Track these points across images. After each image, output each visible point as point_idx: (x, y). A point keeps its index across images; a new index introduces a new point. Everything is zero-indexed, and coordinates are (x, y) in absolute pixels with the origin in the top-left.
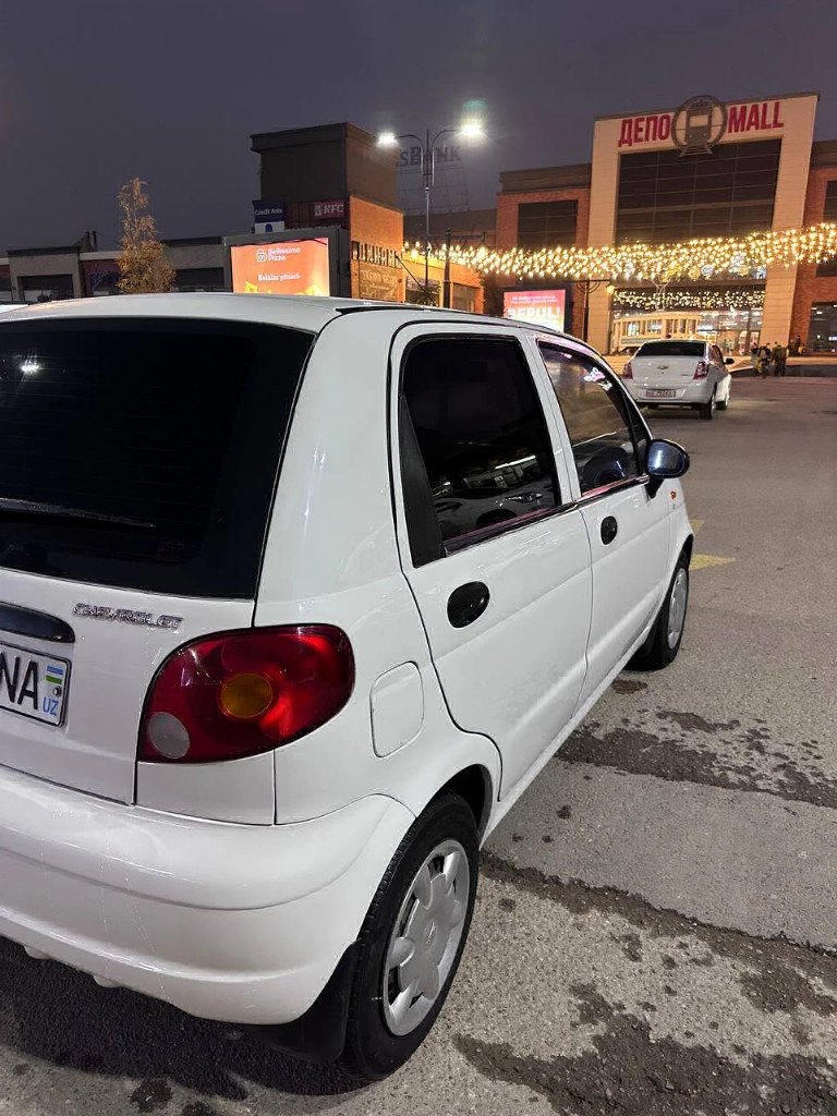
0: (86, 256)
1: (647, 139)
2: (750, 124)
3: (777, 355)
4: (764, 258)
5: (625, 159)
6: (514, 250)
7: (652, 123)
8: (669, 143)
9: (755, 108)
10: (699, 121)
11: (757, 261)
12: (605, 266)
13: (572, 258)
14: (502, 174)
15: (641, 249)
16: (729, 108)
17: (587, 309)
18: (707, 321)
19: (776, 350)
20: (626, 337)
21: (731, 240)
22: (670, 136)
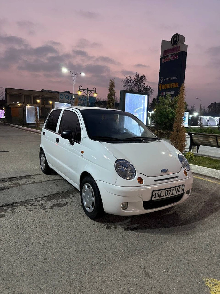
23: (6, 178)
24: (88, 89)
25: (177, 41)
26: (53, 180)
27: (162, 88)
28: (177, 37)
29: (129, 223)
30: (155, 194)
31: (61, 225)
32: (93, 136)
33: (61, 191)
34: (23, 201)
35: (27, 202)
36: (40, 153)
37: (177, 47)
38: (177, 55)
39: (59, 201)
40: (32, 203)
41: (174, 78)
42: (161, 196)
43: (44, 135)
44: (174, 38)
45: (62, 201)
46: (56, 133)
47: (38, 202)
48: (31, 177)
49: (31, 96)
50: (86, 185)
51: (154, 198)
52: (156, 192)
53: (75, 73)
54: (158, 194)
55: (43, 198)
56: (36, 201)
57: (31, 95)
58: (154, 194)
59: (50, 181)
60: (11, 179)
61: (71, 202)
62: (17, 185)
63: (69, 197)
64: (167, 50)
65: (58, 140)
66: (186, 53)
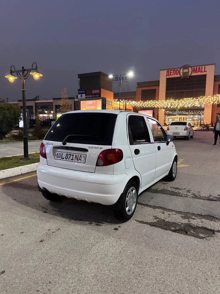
0: (37, 102)
1: (173, 75)
2: (198, 71)
3: (207, 126)
4: (203, 103)
5: (168, 80)
6: (140, 101)
7: (174, 71)
8: (178, 76)
9: (199, 68)
10: (186, 71)
11: (201, 103)
12: (163, 105)
13: (155, 103)
14: (137, 83)
15: (172, 101)
16: (193, 68)
17: (158, 115)
18: (190, 118)
19: (206, 125)
20: (169, 122)
21: (195, 98)
22: (179, 74)
43: (138, 154)
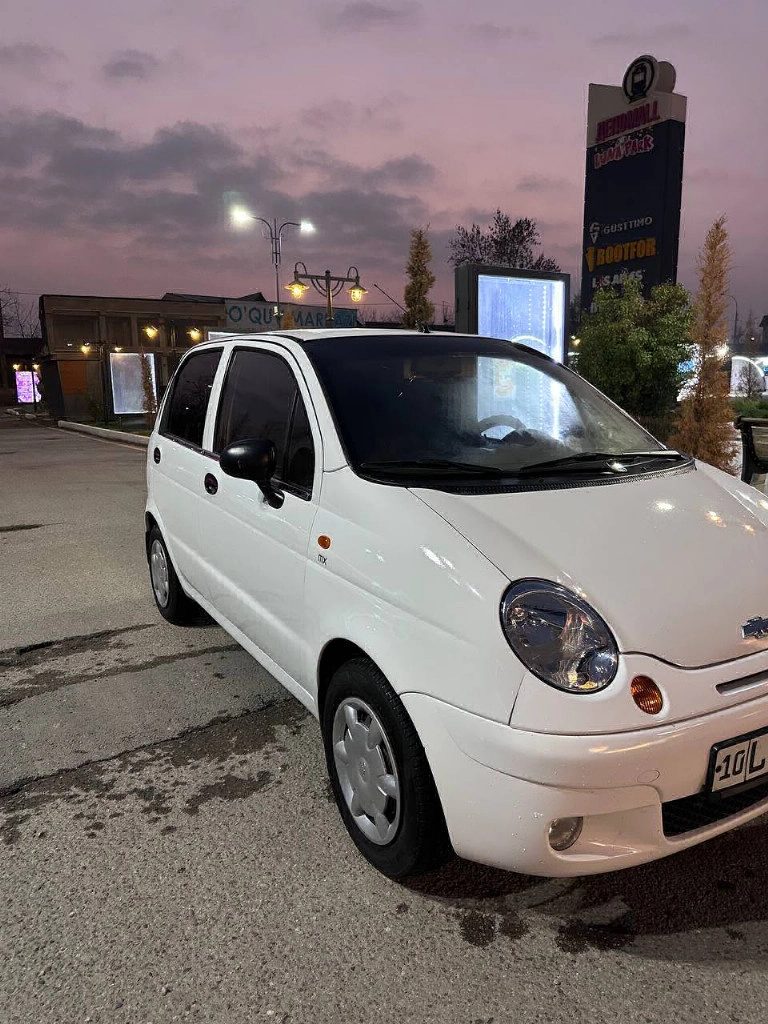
23: (11, 650)
24: (328, 272)
25: (647, 83)
26: (205, 651)
27: (596, 260)
28: (644, 69)
29: (576, 891)
30: (727, 759)
31: (236, 916)
32: (370, 461)
33: (235, 708)
34: (67, 771)
35: (82, 776)
36: (148, 534)
37: (648, 105)
38: (648, 136)
39: (227, 764)
40: (106, 778)
41: (642, 221)
42: (755, 765)
43: (157, 462)
44: (634, 74)
45: (243, 763)
46: (206, 453)
47: (132, 771)
48: (113, 640)
49: (128, 320)
50: (350, 704)
51: (722, 778)
52: (732, 750)
53: (280, 223)
54: (740, 756)
55: (158, 751)
56: (123, 767)
57: (128, 315)
58: (719, 762)
59: (191, 655)
60: (28, 654)
61: (284, 767)
62: (52, 681)
63: (274, 740)
64: (610, 120)
65: (211, 484)
66: (682, 126)
